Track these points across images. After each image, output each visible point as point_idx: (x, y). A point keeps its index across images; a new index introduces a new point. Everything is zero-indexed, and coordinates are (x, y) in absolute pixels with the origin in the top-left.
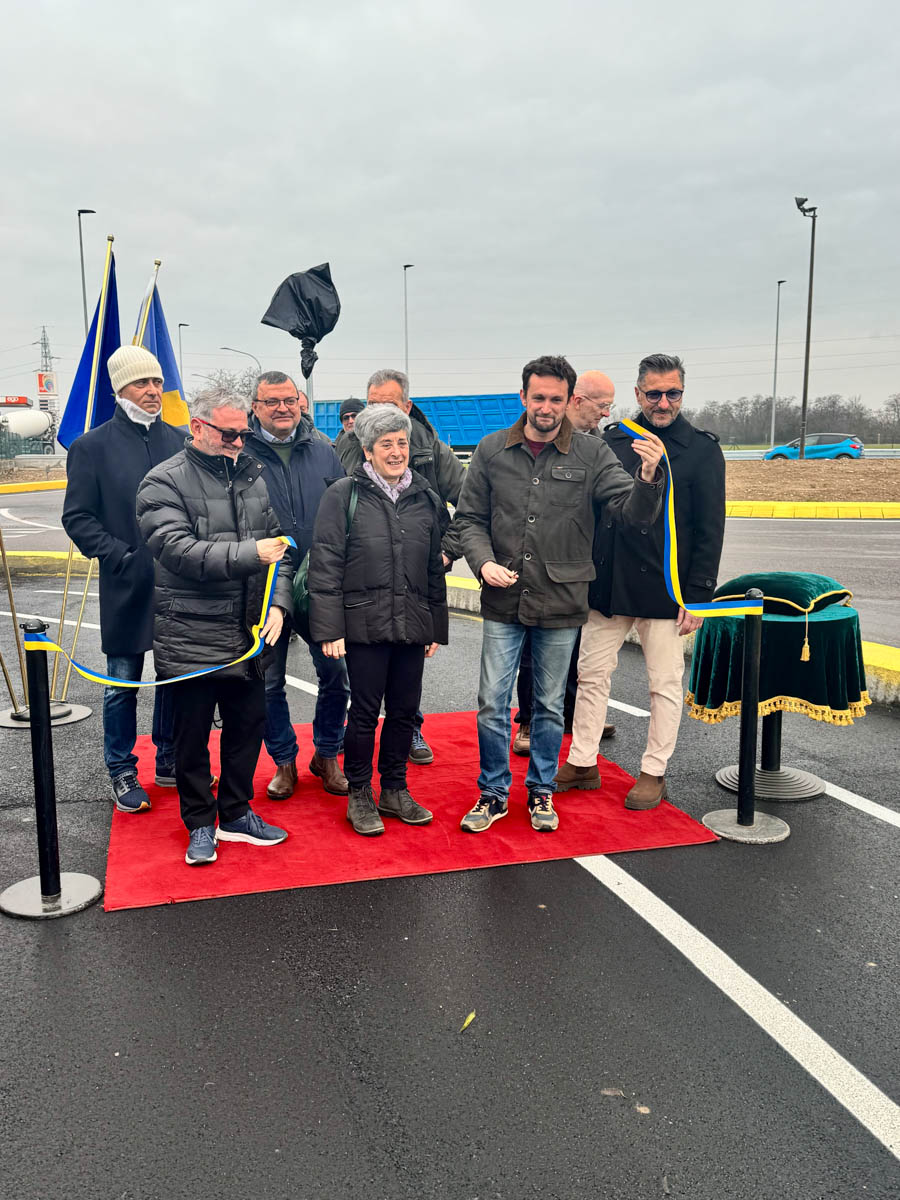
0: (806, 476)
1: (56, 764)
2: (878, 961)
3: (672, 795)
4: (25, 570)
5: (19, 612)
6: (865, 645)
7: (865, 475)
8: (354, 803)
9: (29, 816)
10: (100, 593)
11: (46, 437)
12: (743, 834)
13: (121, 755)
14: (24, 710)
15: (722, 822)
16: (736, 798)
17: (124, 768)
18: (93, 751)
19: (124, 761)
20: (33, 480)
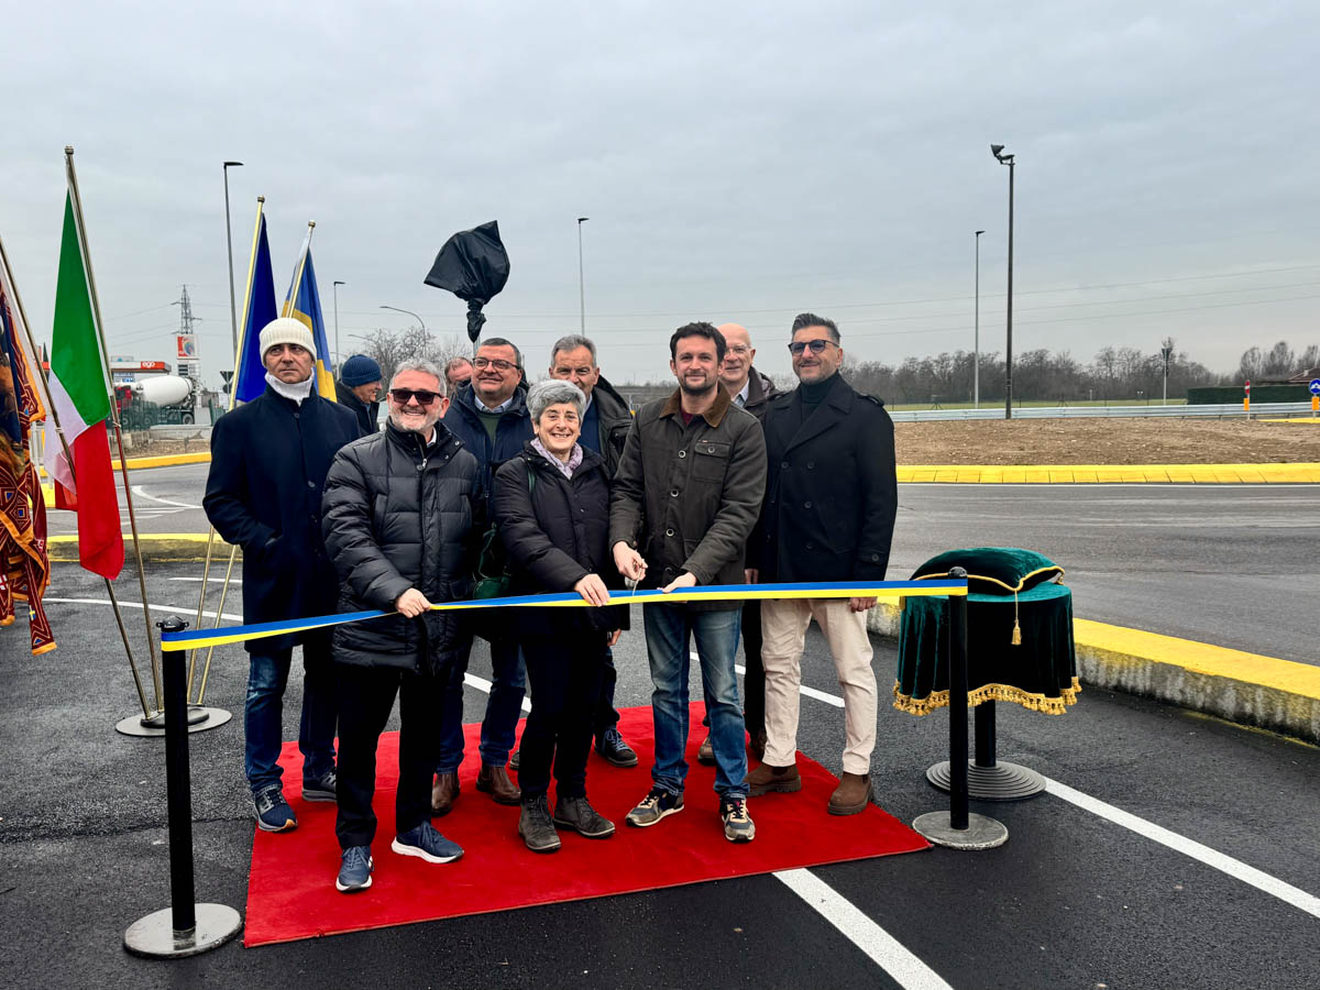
0: (1013, 438)
2: (1107, 981)
3: (879, 798)
4: (160, 555)
5: (152, 603)
6: (1076, 621)
7: (1077, 435)
8: (526, 816)
9: (160, 839)
10: (244, 579)
11: (185, 405)
12: (959, 840)
13: (264, 765)
14: (158, 715)
15: (934, 827)
16: (948, 798)
17: (268, 781)
18: (232, 761)
19: (268, 773)
20: (170, 453)
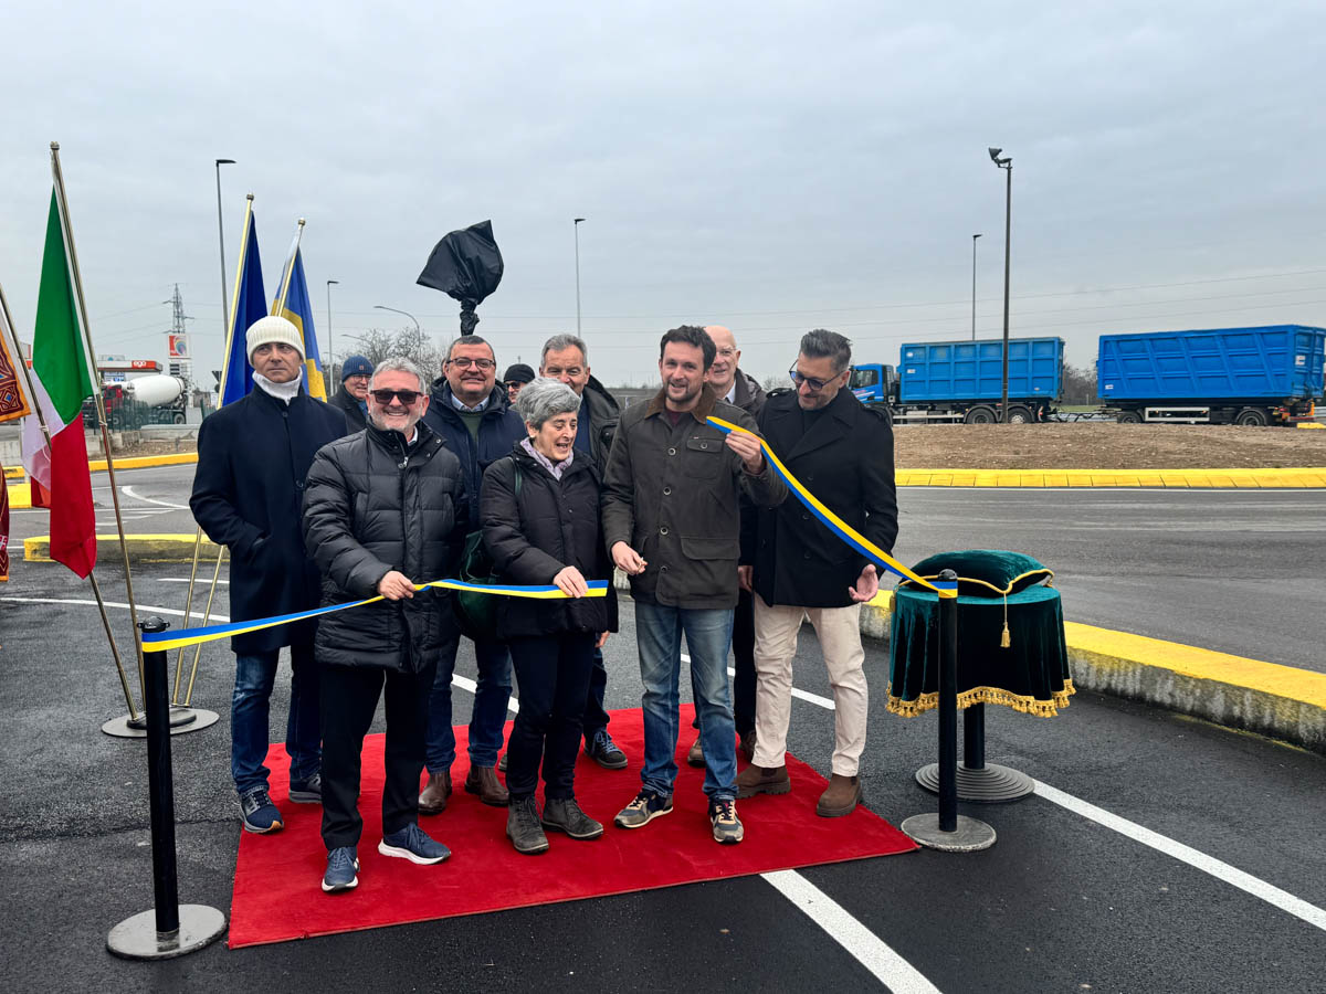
0: (1008, 442)
1: (175, 778)
2: (1091, 982)
3: (869, 799)
4: (149, 556)
5: (140, 604)
6: (1067, 625)
7: (1072, 439)
8: (514, 817)
9: (144, 841)
10: (230, 580)
11: (176, 405)
12: (945, 842)
13: (250, 767)
14: (141, 716)
15: (922, 829)
16: (937, 800)
17: (254, 782)
18: (219, 762)
19: (255, 775)
20: (160, 453)
